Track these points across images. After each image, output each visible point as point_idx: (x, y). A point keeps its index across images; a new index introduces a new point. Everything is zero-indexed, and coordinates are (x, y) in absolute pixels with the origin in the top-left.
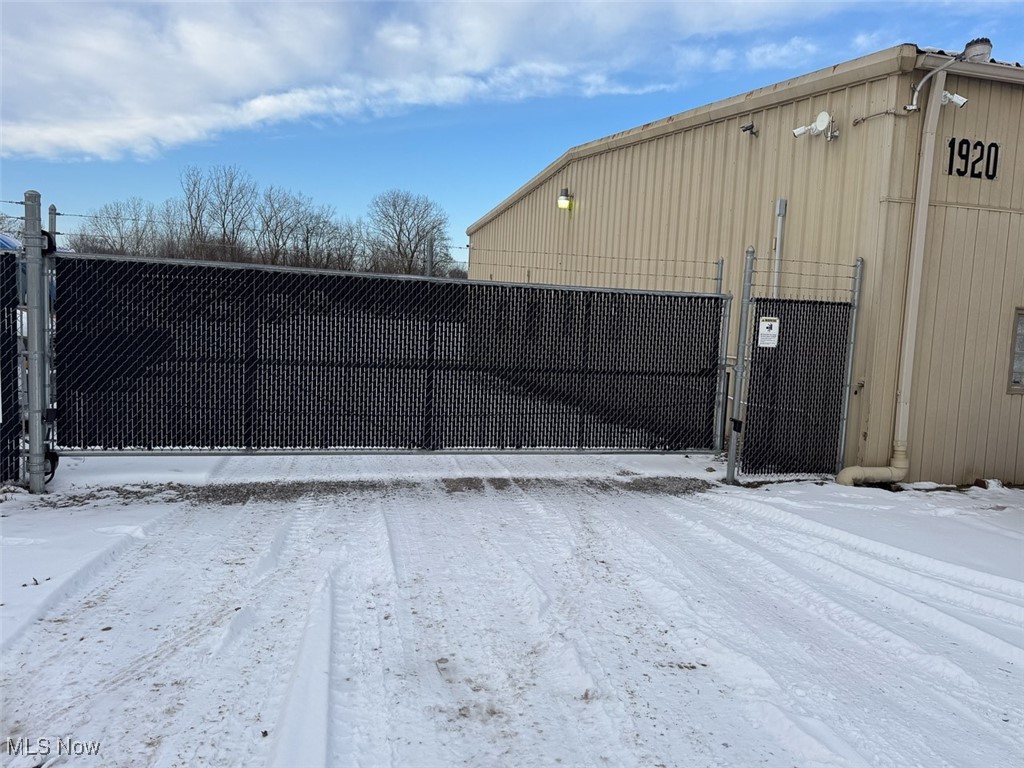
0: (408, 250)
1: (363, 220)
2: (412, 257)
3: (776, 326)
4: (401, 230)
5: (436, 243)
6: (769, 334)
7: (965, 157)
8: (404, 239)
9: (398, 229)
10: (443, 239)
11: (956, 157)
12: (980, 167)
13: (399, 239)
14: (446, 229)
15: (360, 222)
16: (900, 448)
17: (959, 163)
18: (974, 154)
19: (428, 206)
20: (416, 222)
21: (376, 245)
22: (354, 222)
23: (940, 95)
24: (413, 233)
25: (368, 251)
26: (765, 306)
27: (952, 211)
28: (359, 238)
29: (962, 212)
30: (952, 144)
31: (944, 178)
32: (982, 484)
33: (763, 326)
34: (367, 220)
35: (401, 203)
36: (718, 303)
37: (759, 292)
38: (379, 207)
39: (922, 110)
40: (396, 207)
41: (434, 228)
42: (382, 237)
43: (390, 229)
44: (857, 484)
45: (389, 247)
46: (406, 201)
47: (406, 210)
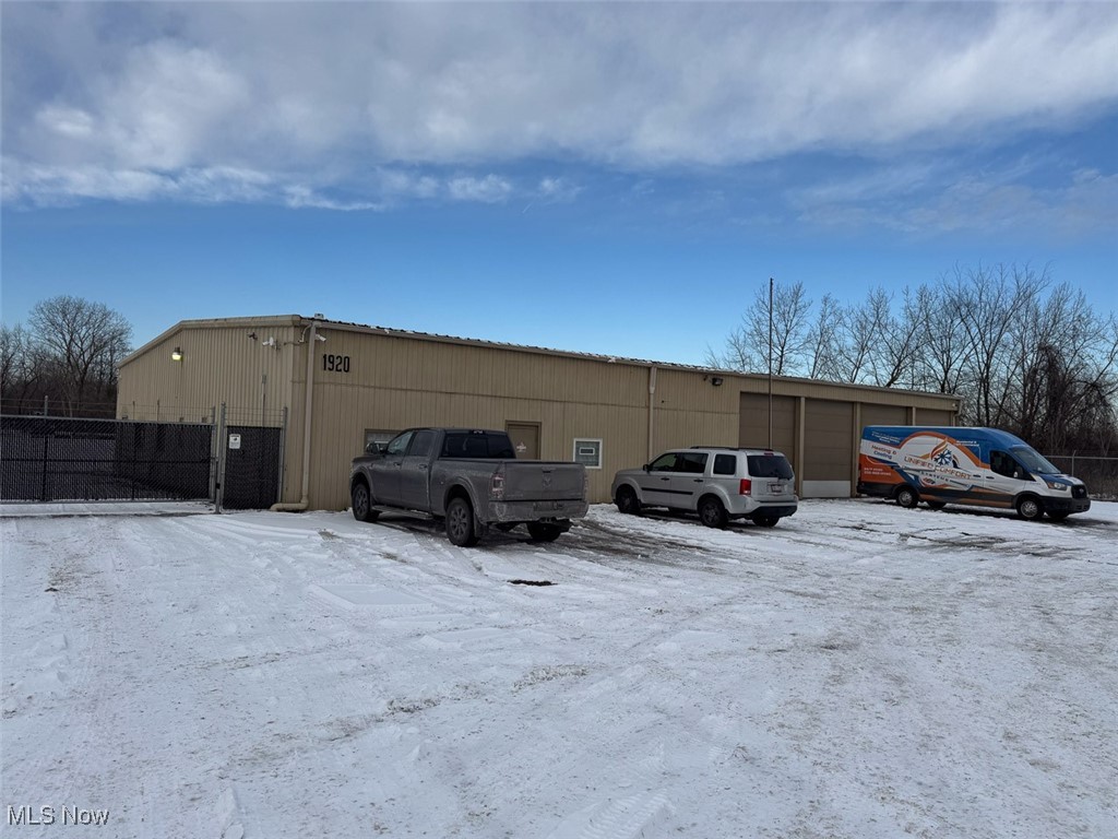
0: (80, 361)
1: (23, 327)
2: (86, 368)
3: (239, 439)
4: (72, 340)
5: (117, 354)
6: (235, 442)
7: (333, 363)
8: (76, 349)
9: (68, 338)
10: (124, 350)
11: (327, 363)
12: (340, 367)
13: (69, 350)
14: (128, 340)
15: (19, 330)
16: (304, 494)
17: (329, 365)
18: (337, 361)
19: (106, 315)
20: (90, 332)
21: (40, 357)
22: (11, 329)
23: (314, 336)
24: (87, 343)
25: (28, 363)
26: (232, 429)
27: (327, 387)
28: (18, 348)
29: (332, 387)
30: (325, 356)
31: (321, 372)
32: (346, 510)
33: (232, 439)
34: (26, 327)
35: (71, 310)
36: (209, 429)
37: (227, 423)
38: (44, 314)
39: (307, 342)
40: (66, 314)
41: (113, 338)
42: (46, 347)
43: (58, 339)
44: (279, 510)
45: (56, 357)
46: (79, 309)
47: (78, 318)
